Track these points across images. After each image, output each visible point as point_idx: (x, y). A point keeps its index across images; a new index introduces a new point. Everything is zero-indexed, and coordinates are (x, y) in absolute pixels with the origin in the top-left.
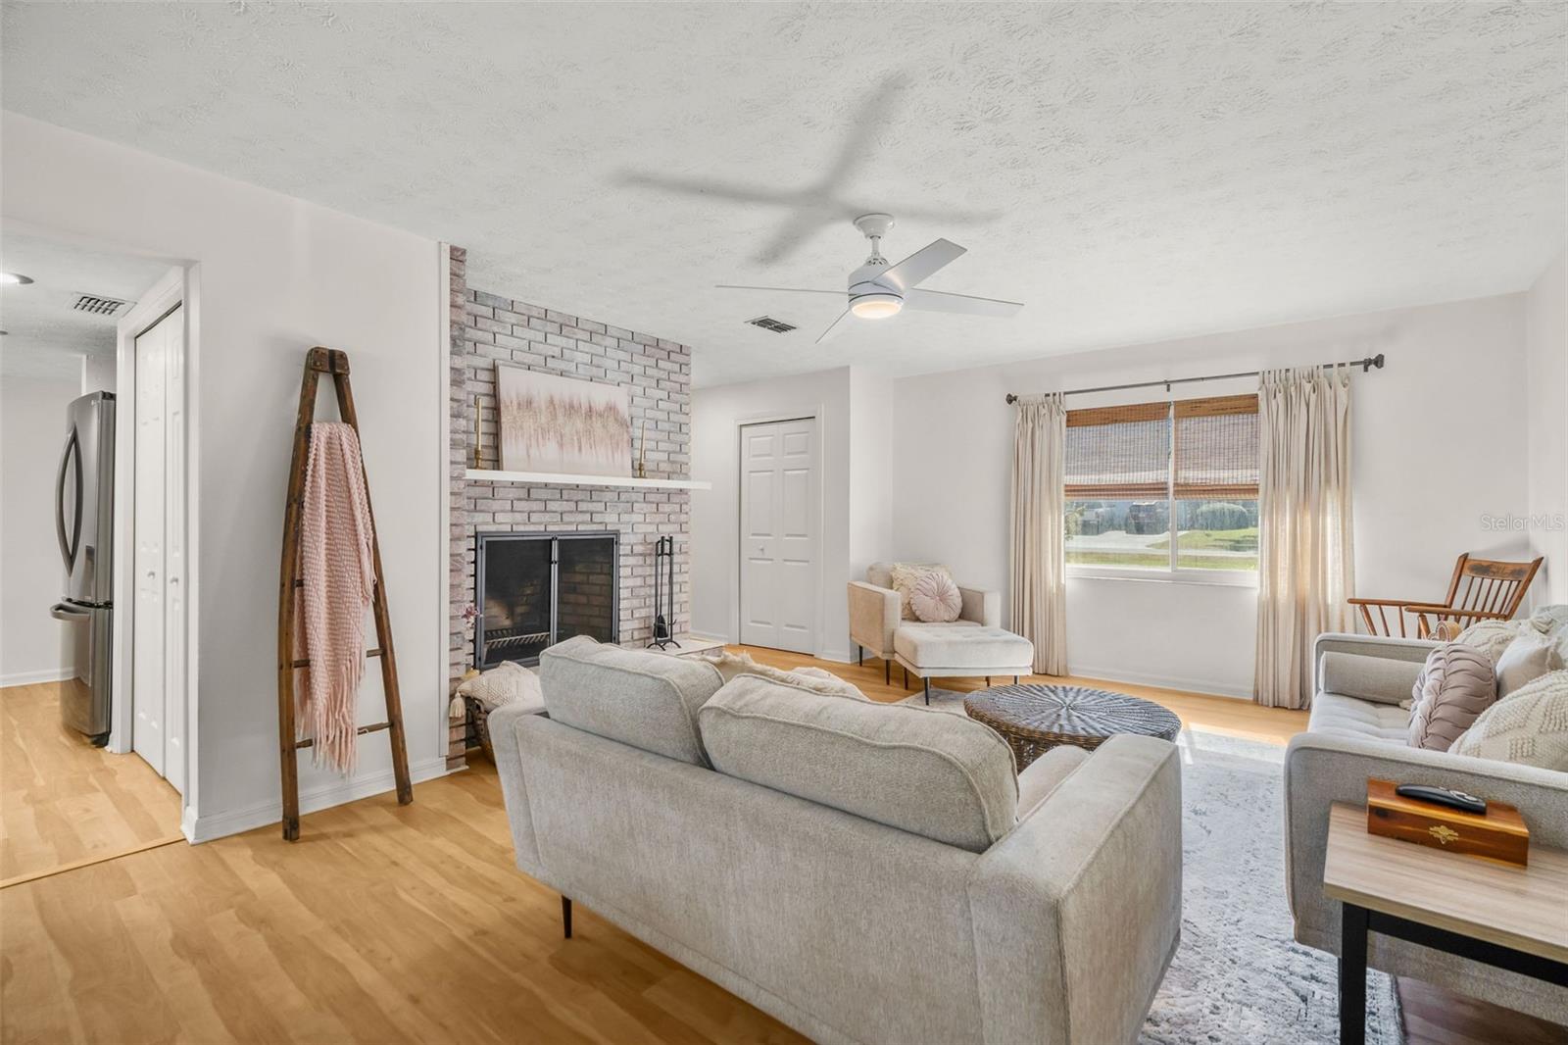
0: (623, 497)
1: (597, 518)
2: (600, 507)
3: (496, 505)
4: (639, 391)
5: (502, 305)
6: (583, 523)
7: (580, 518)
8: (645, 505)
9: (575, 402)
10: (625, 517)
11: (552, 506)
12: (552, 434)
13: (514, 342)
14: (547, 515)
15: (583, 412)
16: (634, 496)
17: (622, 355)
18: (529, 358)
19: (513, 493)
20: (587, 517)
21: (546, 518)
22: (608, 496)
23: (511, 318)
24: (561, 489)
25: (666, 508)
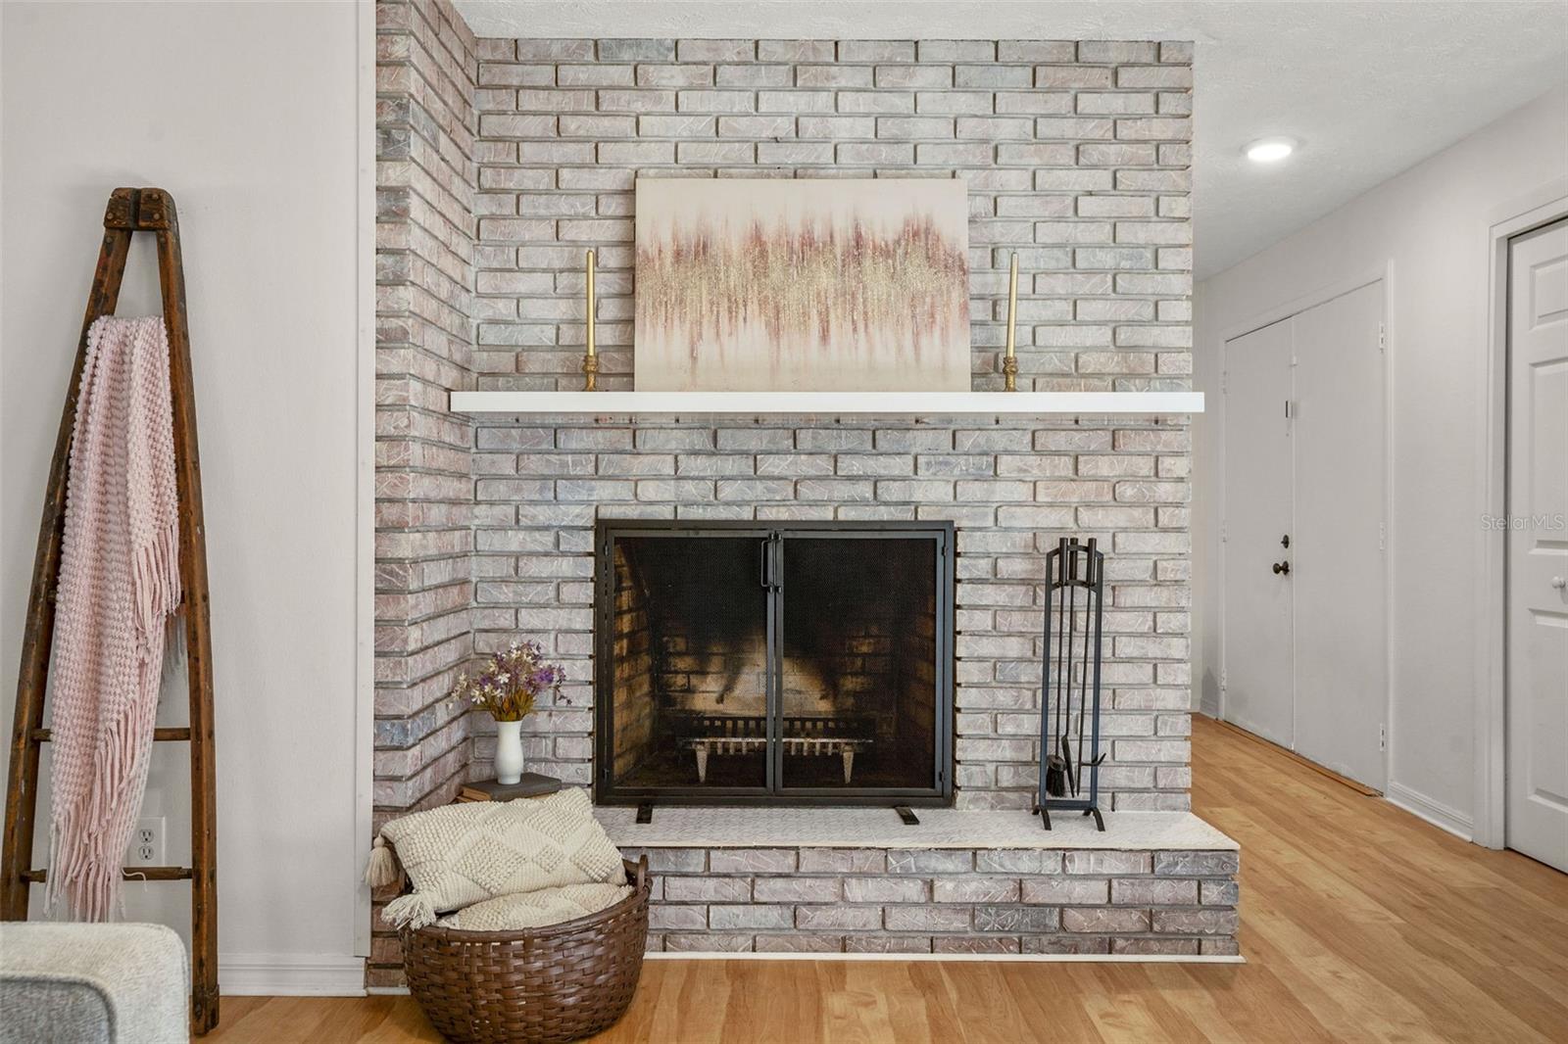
0: (966, 441)
1: (893, 491)
2: (901, 465)
3: (639, 465)
4: (1017, 180)
5: (653, 55)
6: (852, 502)
7: (842, 491)
8: (1033, 460)
9: (819, 232)
10: (972, 491)
11: (770, 465)
12: (753, 307)
13: (682, 126)
14: (759, 486)
15: (838, 251)
16: (1000, 440)
17: (962, 103)
18: (715, 154)
19: (677, 440)
20: (865, 490)
21: (759, 489)
22: (921, 440)
23: (673, 77)
24: (793, 427)
25: (1106, 467)
